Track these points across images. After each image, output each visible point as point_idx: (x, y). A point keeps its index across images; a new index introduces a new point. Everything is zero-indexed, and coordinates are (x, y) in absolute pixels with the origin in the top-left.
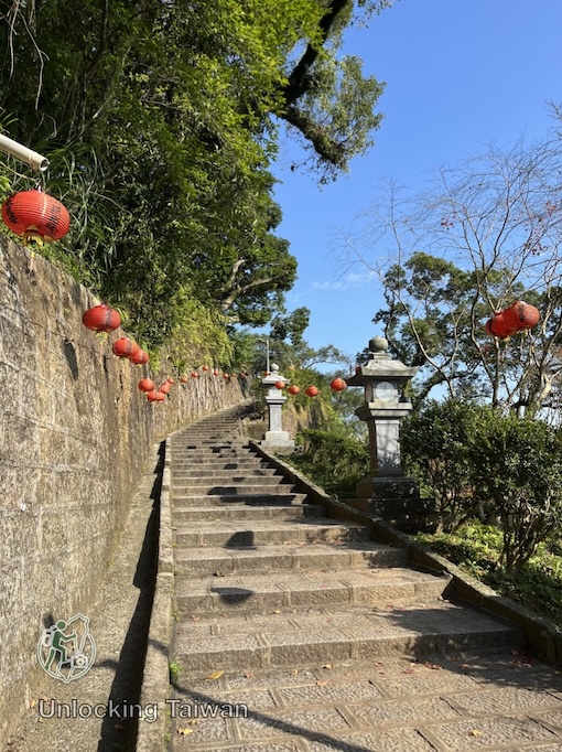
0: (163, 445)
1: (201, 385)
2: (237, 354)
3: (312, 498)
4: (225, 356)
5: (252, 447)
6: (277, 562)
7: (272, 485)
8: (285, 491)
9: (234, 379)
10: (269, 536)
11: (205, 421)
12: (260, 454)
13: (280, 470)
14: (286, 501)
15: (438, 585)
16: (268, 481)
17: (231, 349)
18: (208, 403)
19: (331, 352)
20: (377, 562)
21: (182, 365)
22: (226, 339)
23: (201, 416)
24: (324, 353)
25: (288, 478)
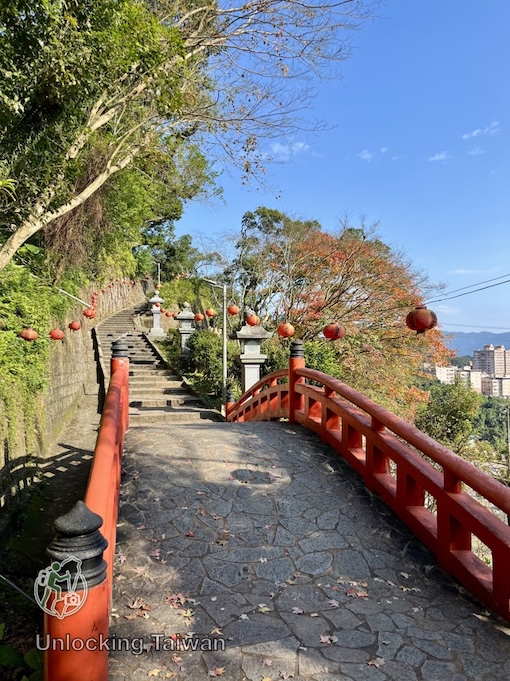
0: (93, 331)
1: (115, 291)
2: (139, 267)
3: (162, 362)
4: (131, 269)
5: (144, 337)
6: (138, 379)
7: (149, 356)
8: (153, 359)
9: (139, 284)
10: (139, 373)
11: (117, 315)
12: (147, 340)
13: (154, 350)
14: (152, 363)
15: (180, 383)
16: (147, 355)
17: (135, 264)
18: (119, 302)
19: (215, 258)
20: (169, 379)
21: (103, 279)
22: (132, 258)
23: (115, 311)
24: (210, 258)
25: (155, 353)
